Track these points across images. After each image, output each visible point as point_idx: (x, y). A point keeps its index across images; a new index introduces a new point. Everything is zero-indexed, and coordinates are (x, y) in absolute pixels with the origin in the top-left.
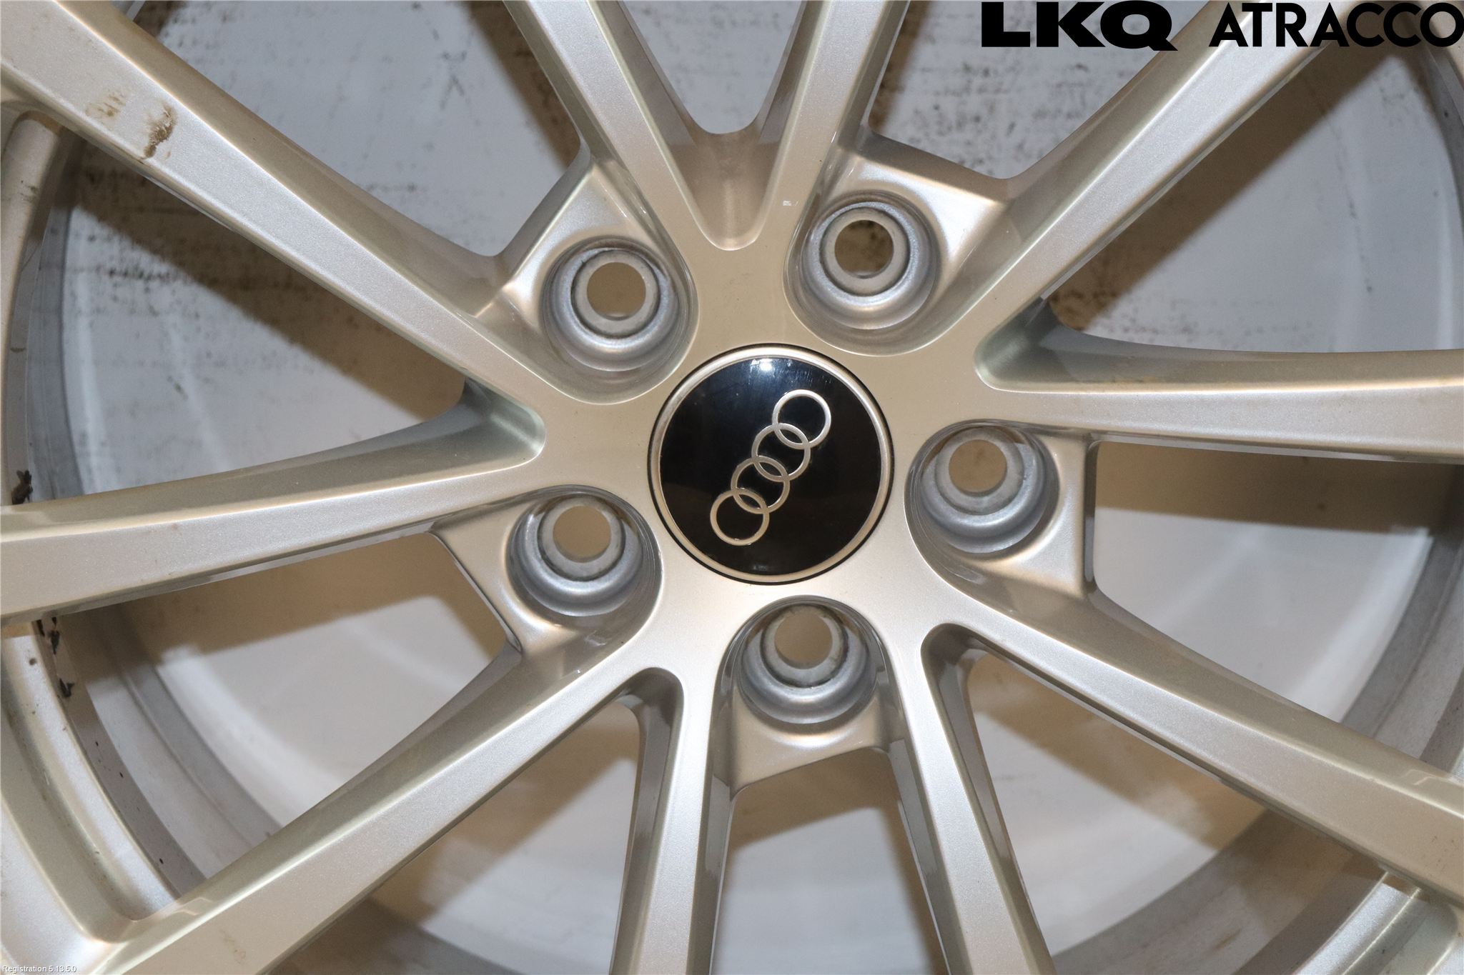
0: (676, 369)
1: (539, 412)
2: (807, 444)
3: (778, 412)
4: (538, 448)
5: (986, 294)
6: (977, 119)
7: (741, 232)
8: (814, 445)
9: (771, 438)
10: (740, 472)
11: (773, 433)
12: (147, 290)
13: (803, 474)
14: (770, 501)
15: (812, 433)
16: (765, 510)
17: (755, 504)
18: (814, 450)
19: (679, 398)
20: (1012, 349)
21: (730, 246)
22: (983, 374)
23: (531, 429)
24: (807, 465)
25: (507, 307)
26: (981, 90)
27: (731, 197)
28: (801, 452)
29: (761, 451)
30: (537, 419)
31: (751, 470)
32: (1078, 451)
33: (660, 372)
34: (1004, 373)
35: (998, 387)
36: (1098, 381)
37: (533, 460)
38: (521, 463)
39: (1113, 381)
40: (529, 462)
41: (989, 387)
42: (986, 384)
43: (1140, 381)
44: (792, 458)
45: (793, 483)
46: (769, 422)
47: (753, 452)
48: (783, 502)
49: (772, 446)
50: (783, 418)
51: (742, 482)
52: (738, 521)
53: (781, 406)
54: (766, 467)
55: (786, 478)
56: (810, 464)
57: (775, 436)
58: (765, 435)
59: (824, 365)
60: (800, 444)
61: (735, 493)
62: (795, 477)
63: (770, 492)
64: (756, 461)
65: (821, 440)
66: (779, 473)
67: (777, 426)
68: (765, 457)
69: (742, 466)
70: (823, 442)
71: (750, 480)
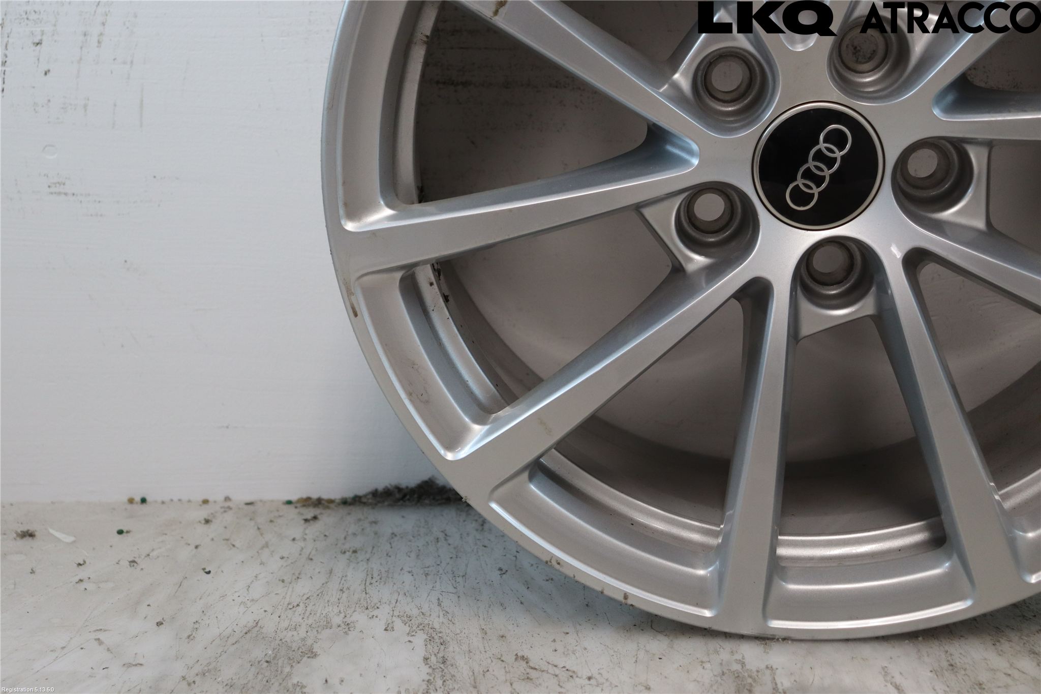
0: (768, 115)
1: (696, 143)
2: (838, 155)
3: (823, 138)
4: (695, 163)
5: (940, 67)
7: (804, 40)
8: (842, 155)
9: (819, 152)
10: (802, 171)
11: (820, 149)
12: (456, 91)
13: (836, 170)
14: (818, 186)
15: (841, 149)
16: (816, 191)
17: (810, 188)
19: (769, 132)
21: (798, 47)
22: (936, 111)
23: (691, 152)
24: (838, 165)
25: (676, 86)
28: (836, 159)
30: (695, 147)
31: (808, 169)
32: (985, 151)
33: (758, 119)
34: (947, 111)
35: (944, 118)
36: (1001, 112)
37: (692, 168)
38: (684, 171)
39: (1009, 112)
40: (690, 169)
41: (942, 118)
42: (938, 116)
43: (1024, 111)
44: (830, 162)
45: (831, 175)
46: (818, 143)
47: (809, 160)
48: (826, 186)
49: (819, 156)
50: (825, 141)
51: (803, 176)
52: (801, 197)
53: (824, 135)
54: (817, 167)
55: (827, 173)
56: (840, 164)
57: (822, 152)
58: (816, 150)
59: (847, 111)
60: (835, 154)
61: (799, 182)
62: (832, 172)
63: (818, 181)
64: (811, 164)
65: (845, 153)
66: (823, 170)
67: (822, 145)
68: (816, 162)
69: (803, 168)
70: (848, 152)
71: (808, 174)
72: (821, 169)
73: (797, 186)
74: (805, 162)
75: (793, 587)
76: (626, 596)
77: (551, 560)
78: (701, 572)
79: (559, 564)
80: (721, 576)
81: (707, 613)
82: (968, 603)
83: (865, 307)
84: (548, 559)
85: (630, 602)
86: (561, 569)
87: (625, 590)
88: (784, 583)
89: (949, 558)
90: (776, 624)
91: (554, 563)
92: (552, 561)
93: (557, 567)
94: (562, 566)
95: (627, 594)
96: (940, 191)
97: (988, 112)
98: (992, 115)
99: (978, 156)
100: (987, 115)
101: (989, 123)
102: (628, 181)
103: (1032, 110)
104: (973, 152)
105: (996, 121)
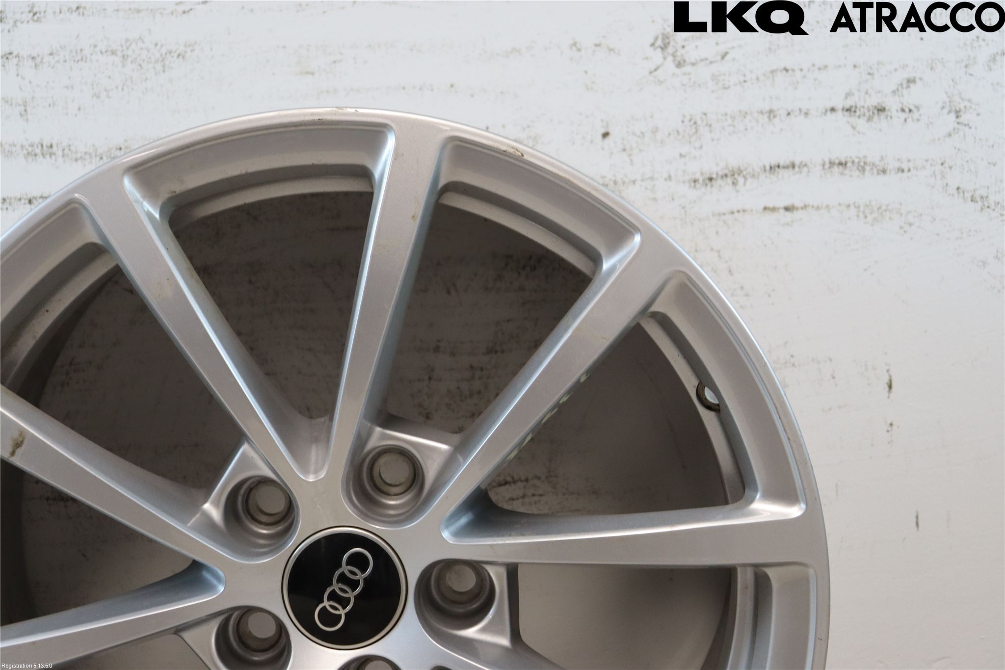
0: (291, 544)
1: (221, 570)
2: (361, 577)
3: (346, 560)
4: (221, 589)
5: (443, 494)
6: (479, 392)
7: (316, 472)
8: (365, 576)
9: (342, 575)
10: (329, 592)
11: (343, 572)
12: (66, 506)
13: (360, 591)
15: (363, 570)
16: (342, 612)
17: (336, 609)
19: (295, 556)
20: (464, 520)
21: (311, 479)
22: (446, 535)
23: (218, 578)
24: (361, 588)
25: (207, 516)
26: (480, 378)
27: (314, 453)
28: (358, 581)
29: (338, 582)
30: (221, 573)
31: (333, 592)
32: (503, 571)
33: (285, 543)
34: (458, 534)
35: (453, 541)
36: (503, 536)
37: (219, 594)
38: (213, 596)
39: (510, 535)
40: (217, 595)
41: (450, 542)
42: (447, 540)
43: (523, 535)
44: (354, 585)
45: (355, 597)
46: (341, 566)
47: (333, 582)
48: (351, 607)
49: (343, 579)
50: (347, 564)
51: (329, 599)
52: (329, 618)
53: (346, 558)
54: (341, 589)
55: (351, 595)
56: (363, 587)
57: (344, 573)
58: (339, 573)
59: (368, 535)
60: (358, 577)
61: (326, 603)
62: (356, 594)
63: (344, 602)
64: (336, 587)
65: (367, 575)
66: (348, 592)
67: (345, 568)
68: (340, 584)
69: (329, 590)
70: (370, 574)
71: (333, 596)
72: (345, 592)
73: (324, 607)
74: (331, 584)
96: (475, 606)
97: (492, 536)
98: (495, 539)
99: (497, 576)
100: (491, 539)
101: (491, 546)
102: (153, 609)
103: (530, 535)
104: (492, 571)
105: (497, 545)
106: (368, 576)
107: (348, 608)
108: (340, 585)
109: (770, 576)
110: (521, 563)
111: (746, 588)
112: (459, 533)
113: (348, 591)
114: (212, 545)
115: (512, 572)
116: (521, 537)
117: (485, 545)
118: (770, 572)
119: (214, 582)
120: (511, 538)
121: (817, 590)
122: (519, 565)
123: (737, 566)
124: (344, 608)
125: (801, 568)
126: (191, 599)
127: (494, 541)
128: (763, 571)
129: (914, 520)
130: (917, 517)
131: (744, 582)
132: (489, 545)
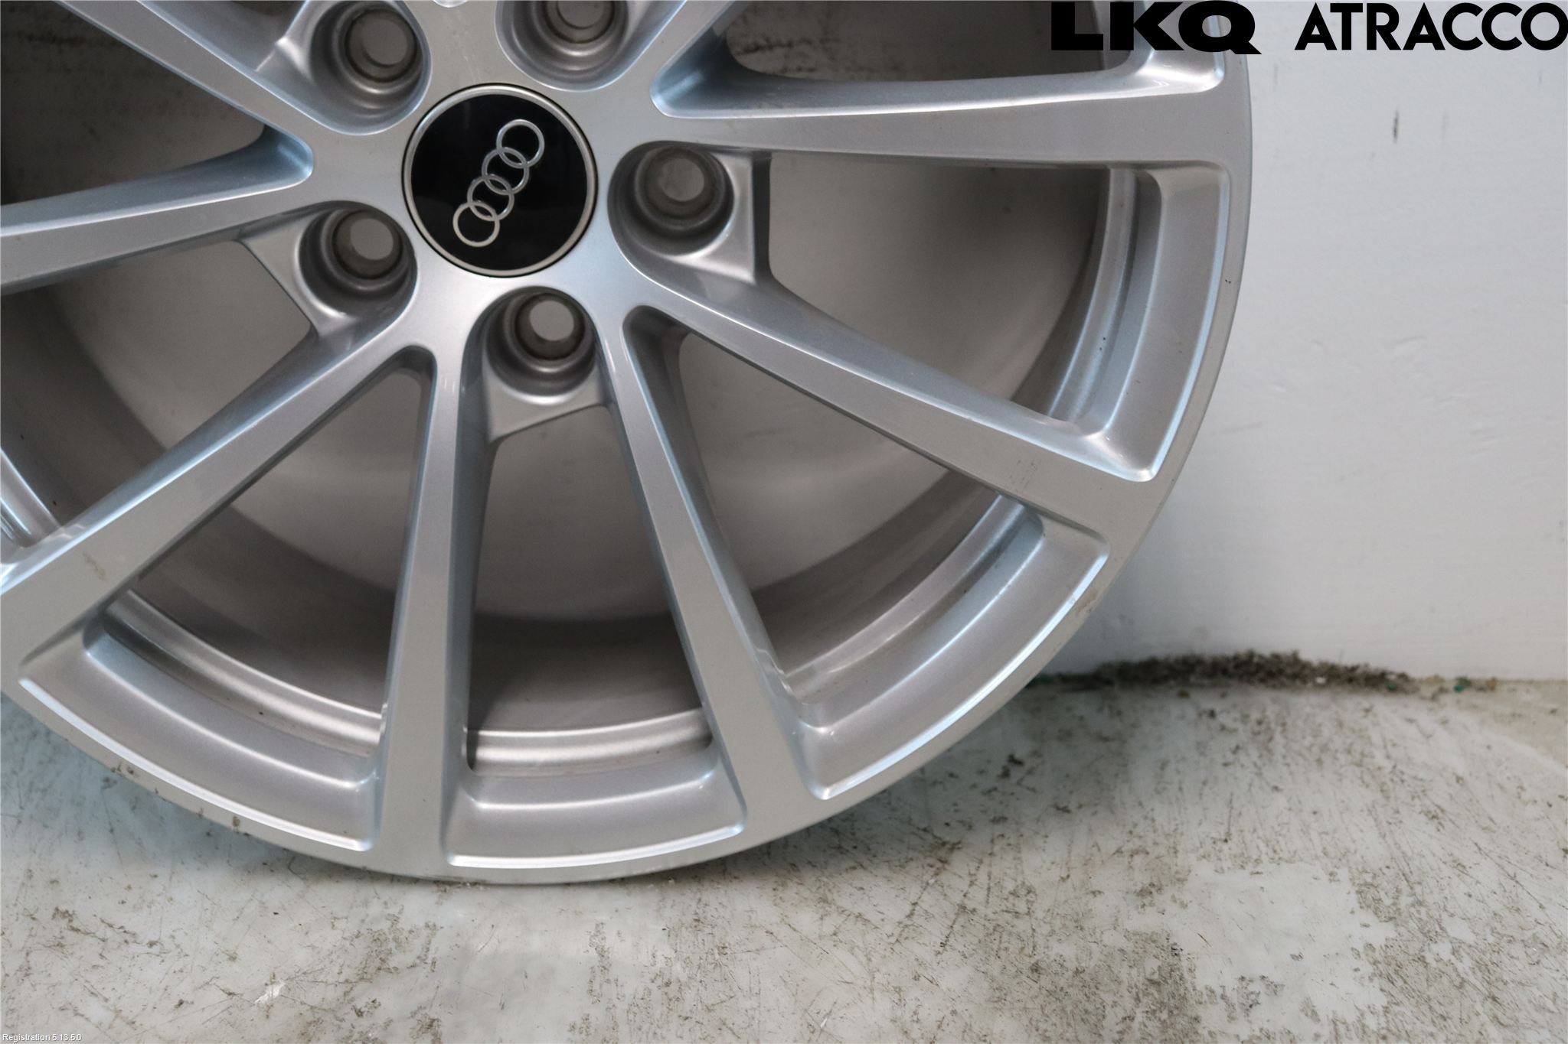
0: (417, 107)
1: (307, 143)
2: (525, 164)
3: (501, 138)
4: (308, 172)
5: (655, 38)
8: (533, 164)
9: (497, 160)
10: (475, 186)
11: (498, 156)
13: (524, 188)
14: (499, 211)
15: (529, 155)
16: (496, 219)
17: (486, 213)
18: (532, 169)
19: (423, 128)
20: (688, 83)
21: (448, 4)
22: (659, 102)
23: (303, 156)
24: (526, 182)
25: (284, 58)
28: (521, 171)
29: (490, 171)
30: (306, 147)
31: (482, 186)
32: (746, 165)
33: (407, 108)
34: (677, 103)
35: (671, 114)
36: (748, 107)
37: (304, 180)
38: (294, 182)
39: (760, 107)
40: (301, 182)
41: (666, 114)
42: (661, 111)
43: (780, 107)
44: (514, 176)
45: (516, 196)
46: (494, 147)
47: (482, 172)
48: (509, 212)
49: (497, 166)
50: (505, 143)
51: (476, 197)
52: (475, 227)
53: (503, 134)
54: (495, 183)
55: (510, 192)
56: (529, 181)
57: (500, 160)
58: (492, 157)
59: (537, 100)
60: (520, 164)
61: (471, 204)
62: (517, 191)
63: (499, 203)
64: (486, 178)
65: (537, 161)
66: (504, 188)
67: (501, 150)
68: (493, 175)
69: (475, 183)
70: (539, 162)
71: (482, 193)
72: (500, 187)
73: (468, 210)
74: (478, 174)
75: (484, 806)
76: (236, 820)
77: (120, 766)
78: (347, 785)
79: (132, 772)
80: (378, 790)
81: (355, 845)
82: (737, 830)
83: (587, 393)
84: (116, 766)
85: (242, 829)
86: (136, 781)
87: (233, 811)
88: (473, 800)
89: (712, 766)
90: (461, 861)
91: (124, 771)
92: (121, 768)
93: (130, 777)
94: (137, 776)
95: (239, 818)
96: (701, 223)
97: (731, 107)
98: (735, 111)
99: (737, 172)
100: (729, 111)
101: (730, 122)
102: (202, 197)
103: (790, 107)
104: (729, 165)
105: (739, 121)
106: (537, 163)
107: (506, 212)
108: (494, 177)
109: (1160, 183)
110: (776, 151)
111: (1122, 206)
112: (680, 102)
113: (505, 186)
114: (293, 103)
115: (762, 167)
116: (776, 110)
117: (721, 120)
118: (1160, 177)
119: (297, 162)
120: (761, 111)
121: (1230, 206)
122: (773, 155)
123: (1109, 167)
124: (499, 212)
125: (1207, 171)
126: (260, 186)
127: (734, 115)
128: (1148, 175)
129: (1391, 124)
130: (1396, 121)
131: (1119, 194)
132: (725, 120)
